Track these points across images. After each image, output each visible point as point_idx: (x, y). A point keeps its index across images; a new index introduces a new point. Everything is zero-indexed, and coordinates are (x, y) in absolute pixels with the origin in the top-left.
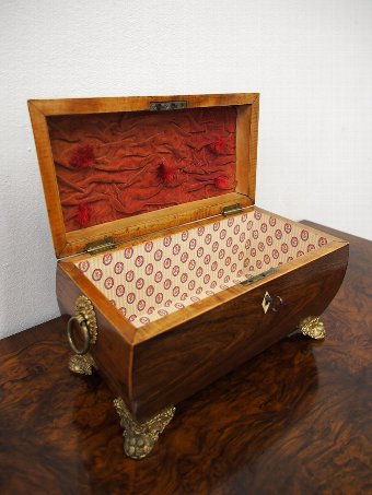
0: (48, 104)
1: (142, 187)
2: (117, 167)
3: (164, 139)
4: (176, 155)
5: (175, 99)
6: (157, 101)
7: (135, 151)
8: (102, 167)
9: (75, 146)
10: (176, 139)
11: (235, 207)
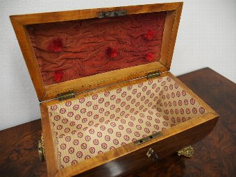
0: (24, 18)
1: (96, 60)
2: (79, 50)
3: (112, 32)
4: (119, 41)
5: (117, 9)
6: (103, 12)
7: (92, 40)
8: (70, 50)
9: (51, 38)
10: (121, 31)
11: (155, 72)
